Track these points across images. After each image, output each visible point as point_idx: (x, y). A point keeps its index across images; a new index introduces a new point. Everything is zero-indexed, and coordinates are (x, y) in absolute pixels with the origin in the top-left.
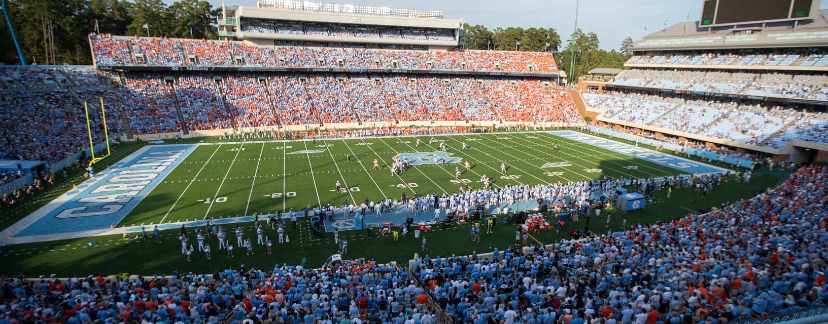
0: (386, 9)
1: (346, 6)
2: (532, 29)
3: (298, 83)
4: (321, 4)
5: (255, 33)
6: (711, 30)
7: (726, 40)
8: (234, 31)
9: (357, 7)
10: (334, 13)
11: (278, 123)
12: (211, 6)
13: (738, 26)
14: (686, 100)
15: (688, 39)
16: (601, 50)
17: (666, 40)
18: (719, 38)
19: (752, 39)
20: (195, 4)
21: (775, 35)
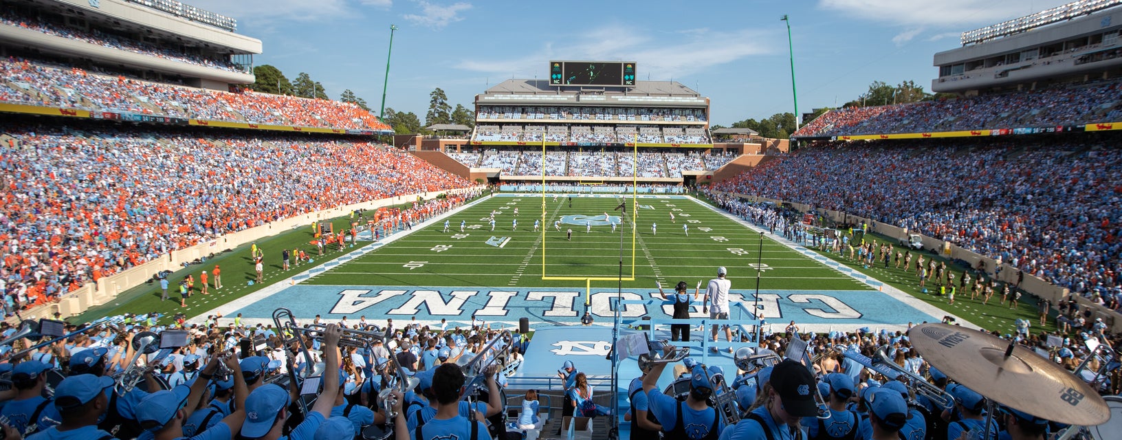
6: (560, 89)
7: (580, 99)
18: (572, 96)
21: (617, 97)
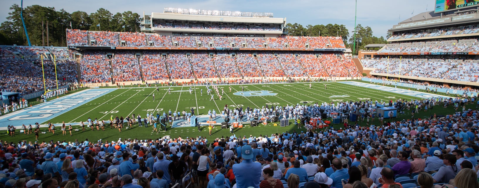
0: (239, 13)
1: (215, 11)
2: (329, 25)
3: (185, 57)
4: (199, 10)
5: (161, 28)
6: (443, 15)
7: (453, 19)
8: (150, 28)
9: (221, 12)
10: (207, 16)
11: (170, 78)
12: (139, 16)
13: (460, 10)
14: (428, 59)
15: (427, 21)
16: (374, 37)
17: (413, 23)
18: (448, 18)
19: (471, 17)
20: (130, 15)
